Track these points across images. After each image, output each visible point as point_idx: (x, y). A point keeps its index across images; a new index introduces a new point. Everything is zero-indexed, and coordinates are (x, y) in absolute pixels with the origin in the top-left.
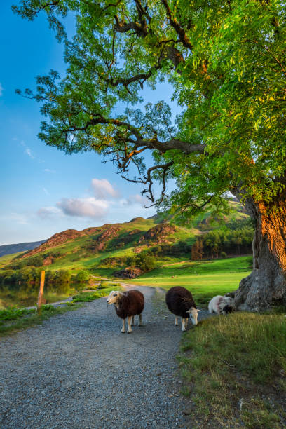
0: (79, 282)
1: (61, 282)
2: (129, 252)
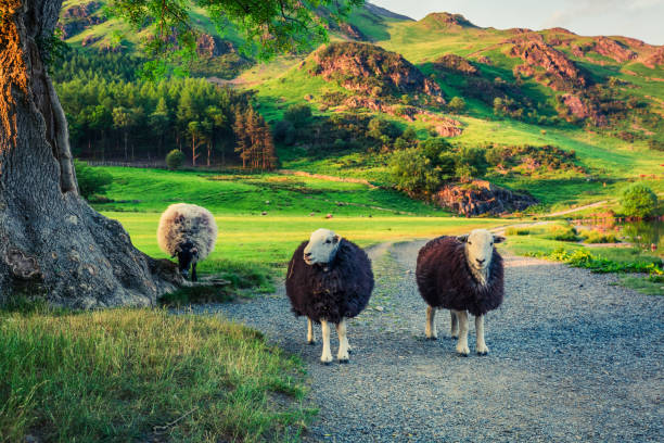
0: (647, 218)
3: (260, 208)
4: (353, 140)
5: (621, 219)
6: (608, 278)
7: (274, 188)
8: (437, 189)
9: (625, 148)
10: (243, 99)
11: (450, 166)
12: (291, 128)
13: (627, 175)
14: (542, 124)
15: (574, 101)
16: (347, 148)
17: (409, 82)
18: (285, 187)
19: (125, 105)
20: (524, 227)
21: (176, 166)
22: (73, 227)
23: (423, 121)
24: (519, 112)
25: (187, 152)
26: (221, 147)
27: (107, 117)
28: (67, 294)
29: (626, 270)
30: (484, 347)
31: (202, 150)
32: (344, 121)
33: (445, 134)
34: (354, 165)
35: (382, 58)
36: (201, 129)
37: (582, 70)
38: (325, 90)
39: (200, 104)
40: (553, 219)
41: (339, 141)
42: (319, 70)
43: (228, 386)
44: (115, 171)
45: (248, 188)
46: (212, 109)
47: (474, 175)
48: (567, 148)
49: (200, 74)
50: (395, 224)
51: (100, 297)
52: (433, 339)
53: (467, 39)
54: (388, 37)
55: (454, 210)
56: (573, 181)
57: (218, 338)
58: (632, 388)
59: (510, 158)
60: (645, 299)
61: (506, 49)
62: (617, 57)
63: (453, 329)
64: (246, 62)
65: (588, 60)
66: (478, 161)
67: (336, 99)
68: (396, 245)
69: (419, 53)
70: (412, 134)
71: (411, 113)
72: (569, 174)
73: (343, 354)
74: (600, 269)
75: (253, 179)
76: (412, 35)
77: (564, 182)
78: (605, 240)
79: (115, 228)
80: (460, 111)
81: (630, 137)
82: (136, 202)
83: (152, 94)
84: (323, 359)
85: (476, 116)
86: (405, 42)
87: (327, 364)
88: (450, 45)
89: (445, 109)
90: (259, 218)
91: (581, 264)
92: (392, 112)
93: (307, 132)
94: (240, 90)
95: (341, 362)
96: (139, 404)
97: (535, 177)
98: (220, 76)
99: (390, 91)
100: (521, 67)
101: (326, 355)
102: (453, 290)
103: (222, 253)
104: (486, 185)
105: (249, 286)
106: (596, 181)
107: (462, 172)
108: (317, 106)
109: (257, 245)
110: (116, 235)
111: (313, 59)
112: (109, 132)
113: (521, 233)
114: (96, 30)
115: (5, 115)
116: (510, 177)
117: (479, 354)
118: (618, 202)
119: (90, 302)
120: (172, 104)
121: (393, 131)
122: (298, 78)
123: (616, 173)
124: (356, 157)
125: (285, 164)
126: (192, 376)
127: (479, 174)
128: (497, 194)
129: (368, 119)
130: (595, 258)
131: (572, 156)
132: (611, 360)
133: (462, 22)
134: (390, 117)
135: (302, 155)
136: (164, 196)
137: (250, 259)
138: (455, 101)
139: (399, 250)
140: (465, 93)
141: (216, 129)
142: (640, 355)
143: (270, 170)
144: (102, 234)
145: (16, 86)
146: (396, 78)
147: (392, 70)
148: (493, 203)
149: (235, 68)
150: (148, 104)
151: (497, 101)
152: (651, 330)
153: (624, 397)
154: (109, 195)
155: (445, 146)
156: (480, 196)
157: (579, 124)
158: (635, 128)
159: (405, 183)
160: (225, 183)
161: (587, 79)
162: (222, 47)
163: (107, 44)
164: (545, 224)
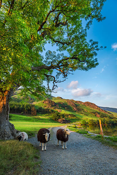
0: (85, 125)
1: (93, 125)
2: (63, 112)
3: (33, 121)
4: (47, 112)
5: (82, 125)
6: (82, 135)
7: (36, 118)
8: (58, 119)
9: (81, 115)
10: (33, 106)
11: (60, 116)
12: (39, 110)
13: (82, 118)
14: (71, 111)
15: (75, 108)
16: (46, 113)
17: (55, 105)
18: (37, 118)
19: (17, 106)
20: (69, 125)
21: (22, 115)
22: (7, 125)
23: (56, 110)
24: (68, 109)
25: (24, 113)
26: (29, 112)
27: (14, 107)
28: (3, 137)
29: (84, 134)
30: (66, 148)
31: (26, 112)
32: (46, 109)
33: (59, 112)
34: (47, 115)
35: (52, 102)
36: (27, 109)
37: (75, 105)
38: (44, 105)
39: (27, 106)
40: (73, 124)
41: (45, 112)
42: (43, 103)
43: (28, 156)
44: (13, 115)
45: (32, 118)
46: (29, 107)
47: (63, 117)
48: (74, 114)
49: (28, 102)
50: (52, 124)
51: (8, 138)
52: (59, 146)
53: (62, 100)
54: (52, 99)
55: (60, 123)
56: (75, 119)
57: (26, 146)
58: (88, 155)
59: (67, 115)
60: (87, 139)
61: (66, 102)
62: (79, 103)
63: (62, 144)
64: (34, 101)
65: (76, 103)
66: (63, 116)
67: (45, 106)
68: (52, 128)
69: (56, 101)
70: (55, 112)
71: (55, 109)
72: (75, 118)
73: (45, 149)
74: (80, 133)
75: (33, 117)
76: (55, 99)
77: (74, 119)
78: (80, 128)
79: (13, 125)
80: (61, 109)
81: (82, 113)
82: (15, 120)
83: (21, 104)
84: (42, 150)
85: (63, 110)
86: (54, 100)
87: (43, 151)
88: (60, 101)
89: (59, 109)
90: (33, 123)
91: (78, 132)
92: (52, 108)
93: (41, 110)
94: (33, 104)
95: (45, 150)
96: (12, 161)
97: (71, 118)
98: (30, 102)
99: (52, 106)
100: (68, 104)
101: (43, 149)
102: (61, 138)
103: (27, 129)
104: (64, 119)
105: (31, 135)
106: (78, 119)
107: (61, 117)
108: (43, 107)
109: (32, 127)
110: (12, 127)
111: (43, 101)
112: (13, 109)
113: (69, 126)
114: (15, 96)
115: (1, 108)
116: (67, 118)
117: (66, 149)
118: (81, 122)
119: (6, 138)
120: (23, 106)
121: (52, 111)
122: (41, 103)
123: (80, 118)
124: (47, 114)
125: (38, 115)
126: (22, 154)
127: (63, 118)
128: (66, 120)
129: (49, 109)
130: (80, 131)
131: (75, 115)
132: (84, 150)
133: (61, 98)
134: (52, 109)
135: (40, 114)
136: (20, 119)
137: (31, 130)
138: (60, 107)
139: (53, 129)
140: (61, 106)
141: (29, 110)
142: (88, 149)
143: (35, 116)
144: (10, 126)
145: (4, 104)
146: (53, 104)
147: (53, 103)
148: (65, 122)
149: (33, 102)
150: (20, 106)
151: (66, 108)
152: (89, 144)
153: (87, 158)
154: (11, 118)
155: (59, 113)
156: (64, 120)
157: (75, 111)
158: (82, 112)
159: (54, 118)
160: (29, 117)
161: (76, 106)
162: (31, 99)
163: (16, 97)
164: (72, 125)
